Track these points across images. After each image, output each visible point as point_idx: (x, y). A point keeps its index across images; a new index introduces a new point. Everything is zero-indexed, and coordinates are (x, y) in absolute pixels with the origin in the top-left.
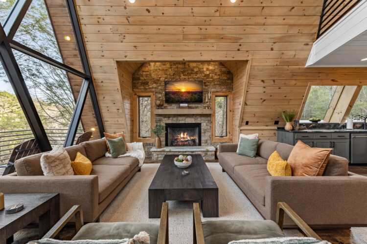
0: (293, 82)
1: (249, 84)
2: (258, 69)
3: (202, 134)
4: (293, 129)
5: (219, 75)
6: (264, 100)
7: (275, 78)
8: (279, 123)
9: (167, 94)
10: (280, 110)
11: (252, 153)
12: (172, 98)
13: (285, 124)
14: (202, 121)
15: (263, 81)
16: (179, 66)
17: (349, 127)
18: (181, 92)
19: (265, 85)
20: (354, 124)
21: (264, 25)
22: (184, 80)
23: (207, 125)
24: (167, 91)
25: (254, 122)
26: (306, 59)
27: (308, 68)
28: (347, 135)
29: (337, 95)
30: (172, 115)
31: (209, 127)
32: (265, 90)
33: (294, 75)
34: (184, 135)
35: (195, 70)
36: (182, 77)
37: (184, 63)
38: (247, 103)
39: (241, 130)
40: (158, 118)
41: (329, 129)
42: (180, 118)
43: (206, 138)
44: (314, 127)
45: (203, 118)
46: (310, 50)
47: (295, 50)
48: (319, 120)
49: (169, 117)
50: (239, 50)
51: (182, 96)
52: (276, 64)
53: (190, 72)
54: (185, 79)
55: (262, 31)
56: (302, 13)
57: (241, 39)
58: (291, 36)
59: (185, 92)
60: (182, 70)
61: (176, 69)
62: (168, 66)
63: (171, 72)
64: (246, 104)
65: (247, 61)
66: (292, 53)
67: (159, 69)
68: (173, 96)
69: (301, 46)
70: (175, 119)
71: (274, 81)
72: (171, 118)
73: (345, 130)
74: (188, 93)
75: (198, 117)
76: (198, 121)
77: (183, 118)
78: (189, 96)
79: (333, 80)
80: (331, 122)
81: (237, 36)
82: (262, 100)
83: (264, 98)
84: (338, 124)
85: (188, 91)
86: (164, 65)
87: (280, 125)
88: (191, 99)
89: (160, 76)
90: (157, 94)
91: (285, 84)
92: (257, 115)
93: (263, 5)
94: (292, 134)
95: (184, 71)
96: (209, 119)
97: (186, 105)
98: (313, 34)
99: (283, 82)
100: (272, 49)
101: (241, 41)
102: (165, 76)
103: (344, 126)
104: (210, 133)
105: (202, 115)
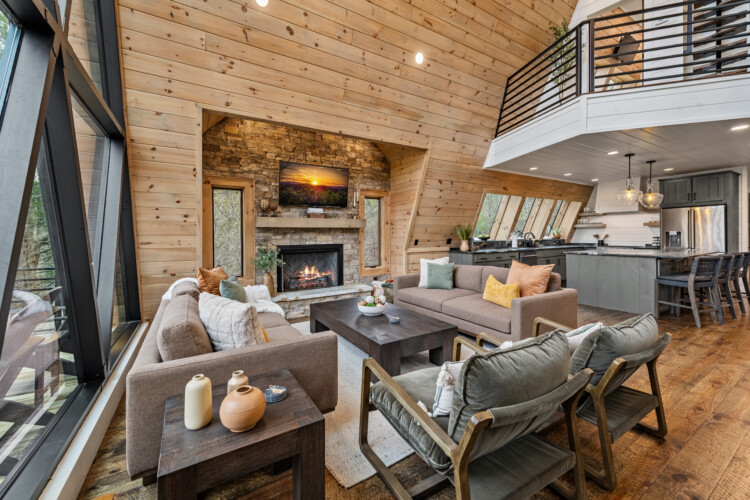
0: (470, 187)
1: (425, 184)
2: (437, 164)
3: (345, 264)
4: (470, 250)
5: (370, 162)
6: (439, 209)
7: (452, 179)
8: (452, 242)
9: (283, 187)
10: (454, 224)
11: (449, 284)
12: (292, 196)
13: (460, 244)
14: (345, 241)
15: (440, 182)
16: (304, 135)
17: (515, 245)
18: (313, 187)
19: (442, 187)
20: (519, 241)
21: (449, 105)
22: (314, 165)
23: (352, 248)
24: (284, 181)
25: (424, 241)
26: (484, 159)
27: (486, 170)
28: (517, 255)
29: (502, 206)
30: (292, 229)
31: (356, 251)
32: (441, 194)
33: (472, 177)
34: (310, 270)
35: (333, 147)
36: (310, 157)
37: (313, 132)
38: (420, 212)
39: (408, 254)
40: (261, 234)
41: (498, 248)
42: (306, 236)
43: (352, 271)
44: (485, 247)
45: (347, 236)
46: (488, 148)
47: (476, 146)
48: (488, 238)
49: (285, 234)
50: (418, 132)
51: (312, 193)
52: (456, 160)
53: (324, 149)
54: (315, 161)
55: (446, 113)
56: (484, 101)
57: (422, 117)
58: (473, 127)
59: (317, 186)
60: (310, 144)
61: (299, 141)
62: (282, 131)
63: (288, 144)
64: (418, 214)
65: (425, 150)
66: (472, 149)
67: (265, 135)
68: (295, 193)
69: (481, 141)
70: (297, 237)
71: (452, 182)
72: (289, 236)
73: (511, 249)
74: (324, 188)
75: (338, 233)
76: (339, 240)
77: (313, 235)
78: (324, 195)
79: (504, 188)
80: (497, 240)
81: (418, 112)
82: (437, 209)
83: (440, 205)
84: (504, 242)
85: (323, 184)
86: (275, 128)
87: (453, 244)
88: (329, 201)
89: (265, 150)
90: (259, 186)
91: (463, 188)
92: (429, 230)
93: (450, 78)
94: (471, 256)
95: (314, 147)
96: (355, 236)
97: (320, 211)
98: (492, 129)
99: (461, 185)
100: (454, 140)
101: (422, 120)
102: (278, 150)
103: (510, 245)
104: (357, 262)
105: (344, 230)
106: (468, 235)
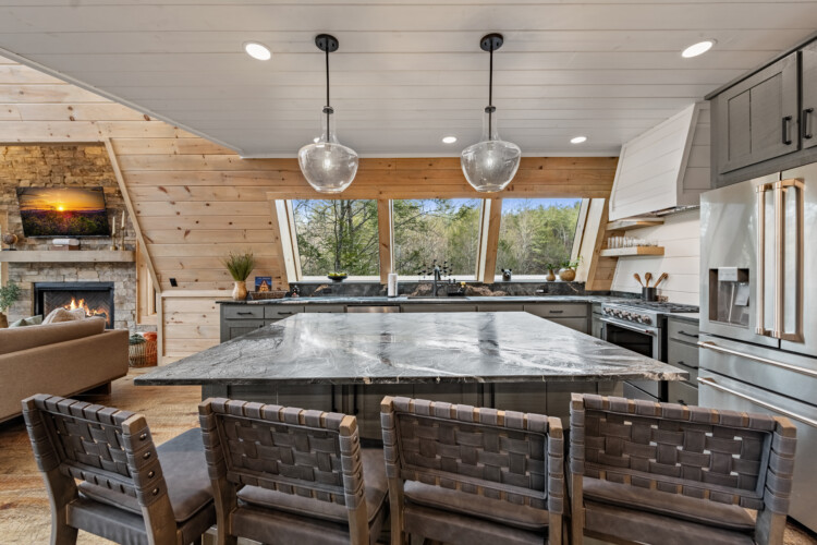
0: (232, 192)
1: (134, 195)
2: (138, 162)
3: (116, 308)
6: (187, 233)
7: (186, 182)
9: (25, 216)
12: (37, 226)
14: (115, 279)
15: (162, 189)
16: (62, 154)
17: (392, 291)
18: (59, 213)
19: (171, 197)
20: (401, 285)
23: (125, 287)
24: (25, 209)
27: (248, 161)
30: (48, 263)
31: (131, 292)
33: (225, 175)
35: (99, 163)
36: (69, 178)
37: (73, 147)
38: (151, 237)
39: (163, 299)
40: (15, 269)
42: (64, 271)
43: (125, 316)
45: (117, 271)
49: (40, 269)
50: (72, 119)
51: (60, 221)
52: (172, 152)
53: (86, 167)
54: (75, 183)
59: (65, 213)
60: (69, 164)
61: (55, 162)
62: (37, 152)
63: (42, 167)
64: (148, 239)
67: (16, 162)
68: (39, 222)
70: (53, 272)
71: (189, 188)
72: (45, 271)
74: (73, 214)
75: (106, 268)
76: (107, 276)
77: (73, 270)
78: (75, 222)
82: (183, 232)
83: (184, 226)
85: (71, 209)
86: (29, 151)
88: (83, 230)
89: (18, 177)
90: (12, 217)
91: (215, 195)
92: (186, 265)
95: (74, 166)
96: (130, 272)
97: (66, 241)
99: (209, 191)
100: (147, 118)
101: (67, 99)
102: (32, 176)
104: (133, 306)
105: (114, 265)
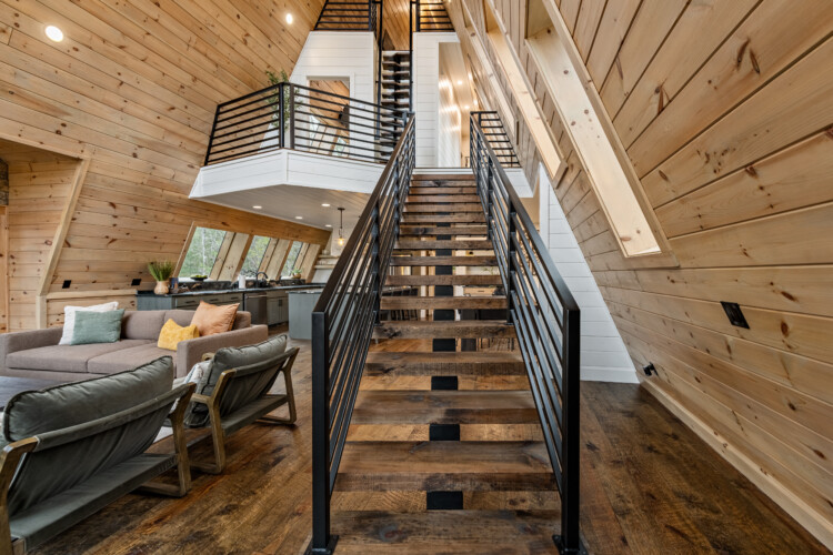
0: (169, 217)
1: (79, 205)
2: (103, 181)
4: (169, 293)
6: (113, 240)
7: (137, 204)
8: (142, 283)
10: (143, 259)
11: (113, 335)
13: (156, 285)
15: (113, 205)
17: (242, 286)
19: (117, 212)
20: (247, 282)
21: (122, 110)
25: (85, 283)
26: (189, 187)
27: (194, 201)
28: (240, 296)
29: (227, 243)
32: (115, 221)
33: (170, 206)
38: (71, 242)
39: (48, 301)
41: (218, 289)
44: (199, 288)
46: (196, 176)
47: (174, 170)
48: (206, 278)
50: (58, 132)
52: (140, 181)
55: (118, 120)
56: (186, 121)
57: (68, 114)
58: (169, 146)
64: (67, 244)
65: (78, 160)
66: (169, 172)
69: (184, 167)
71: (136, 209)
73: (237, 290)
79: (223, 223)
80: (220, 280)
81: (58, 105)
82: (109, 240)
83: (113, 236)
84: (230, 283)
87: (144, 286)
91: (156, 216)
92: (93, 268)
93: (122, 78)
94: (170, 299)
98: (200, 156)
99: (152, 213)
100: (135, 156)
101: (66, 118)
103: (236, 285)
106: (167, 275)
